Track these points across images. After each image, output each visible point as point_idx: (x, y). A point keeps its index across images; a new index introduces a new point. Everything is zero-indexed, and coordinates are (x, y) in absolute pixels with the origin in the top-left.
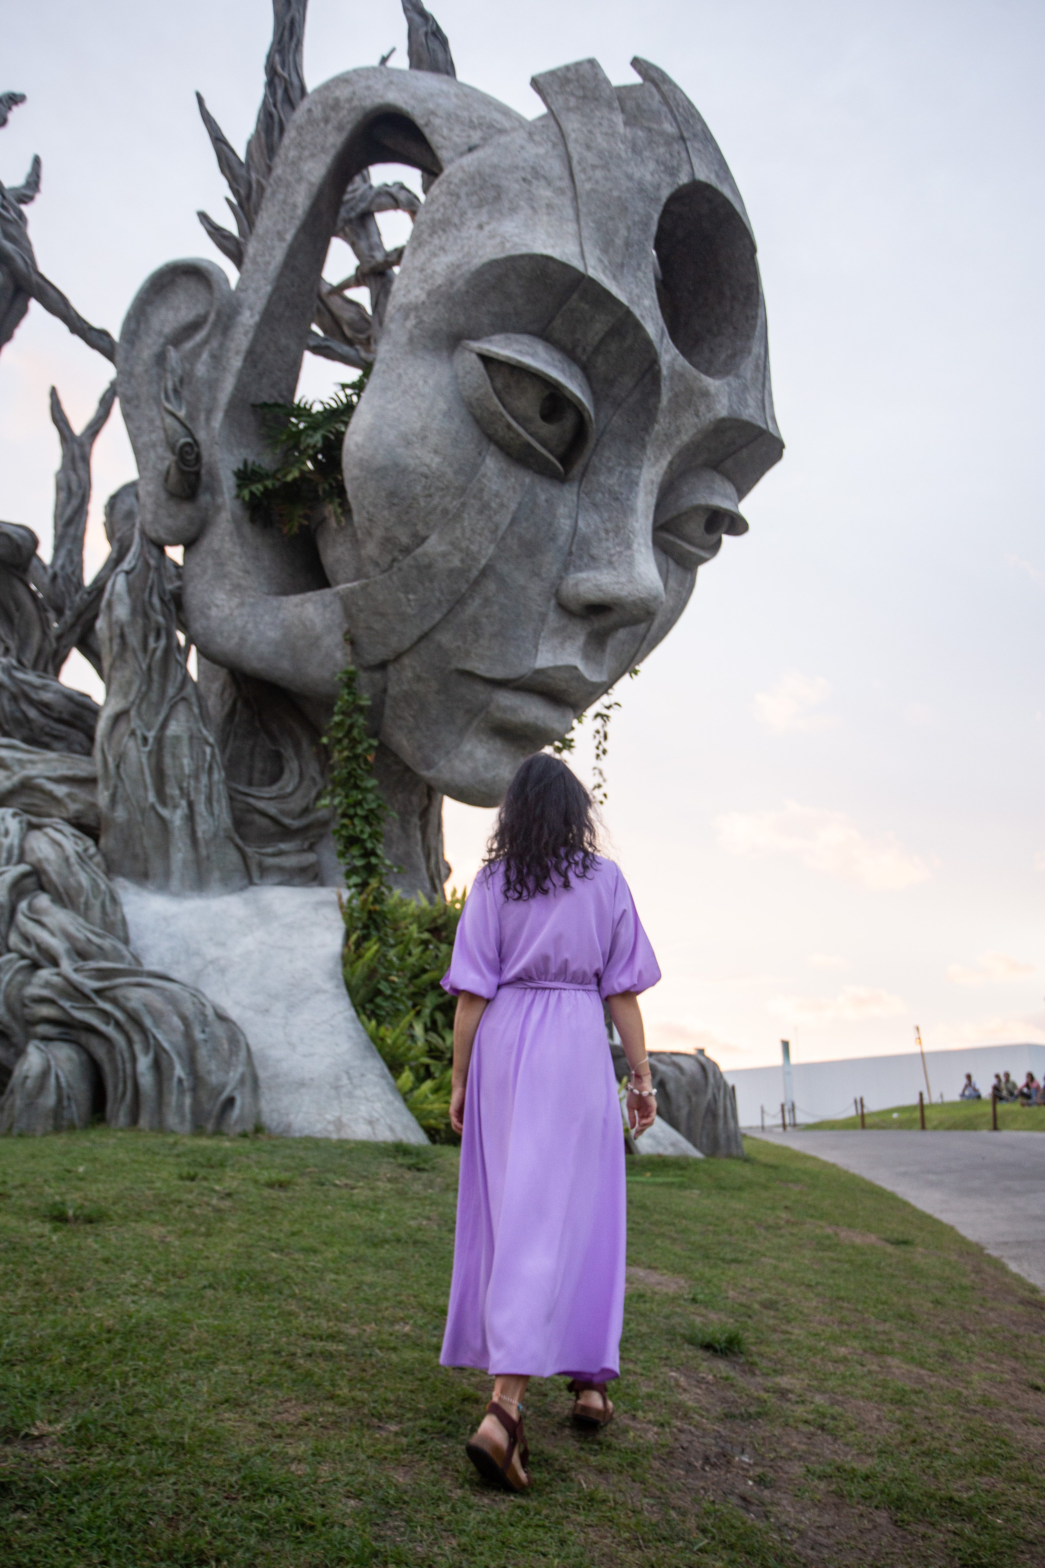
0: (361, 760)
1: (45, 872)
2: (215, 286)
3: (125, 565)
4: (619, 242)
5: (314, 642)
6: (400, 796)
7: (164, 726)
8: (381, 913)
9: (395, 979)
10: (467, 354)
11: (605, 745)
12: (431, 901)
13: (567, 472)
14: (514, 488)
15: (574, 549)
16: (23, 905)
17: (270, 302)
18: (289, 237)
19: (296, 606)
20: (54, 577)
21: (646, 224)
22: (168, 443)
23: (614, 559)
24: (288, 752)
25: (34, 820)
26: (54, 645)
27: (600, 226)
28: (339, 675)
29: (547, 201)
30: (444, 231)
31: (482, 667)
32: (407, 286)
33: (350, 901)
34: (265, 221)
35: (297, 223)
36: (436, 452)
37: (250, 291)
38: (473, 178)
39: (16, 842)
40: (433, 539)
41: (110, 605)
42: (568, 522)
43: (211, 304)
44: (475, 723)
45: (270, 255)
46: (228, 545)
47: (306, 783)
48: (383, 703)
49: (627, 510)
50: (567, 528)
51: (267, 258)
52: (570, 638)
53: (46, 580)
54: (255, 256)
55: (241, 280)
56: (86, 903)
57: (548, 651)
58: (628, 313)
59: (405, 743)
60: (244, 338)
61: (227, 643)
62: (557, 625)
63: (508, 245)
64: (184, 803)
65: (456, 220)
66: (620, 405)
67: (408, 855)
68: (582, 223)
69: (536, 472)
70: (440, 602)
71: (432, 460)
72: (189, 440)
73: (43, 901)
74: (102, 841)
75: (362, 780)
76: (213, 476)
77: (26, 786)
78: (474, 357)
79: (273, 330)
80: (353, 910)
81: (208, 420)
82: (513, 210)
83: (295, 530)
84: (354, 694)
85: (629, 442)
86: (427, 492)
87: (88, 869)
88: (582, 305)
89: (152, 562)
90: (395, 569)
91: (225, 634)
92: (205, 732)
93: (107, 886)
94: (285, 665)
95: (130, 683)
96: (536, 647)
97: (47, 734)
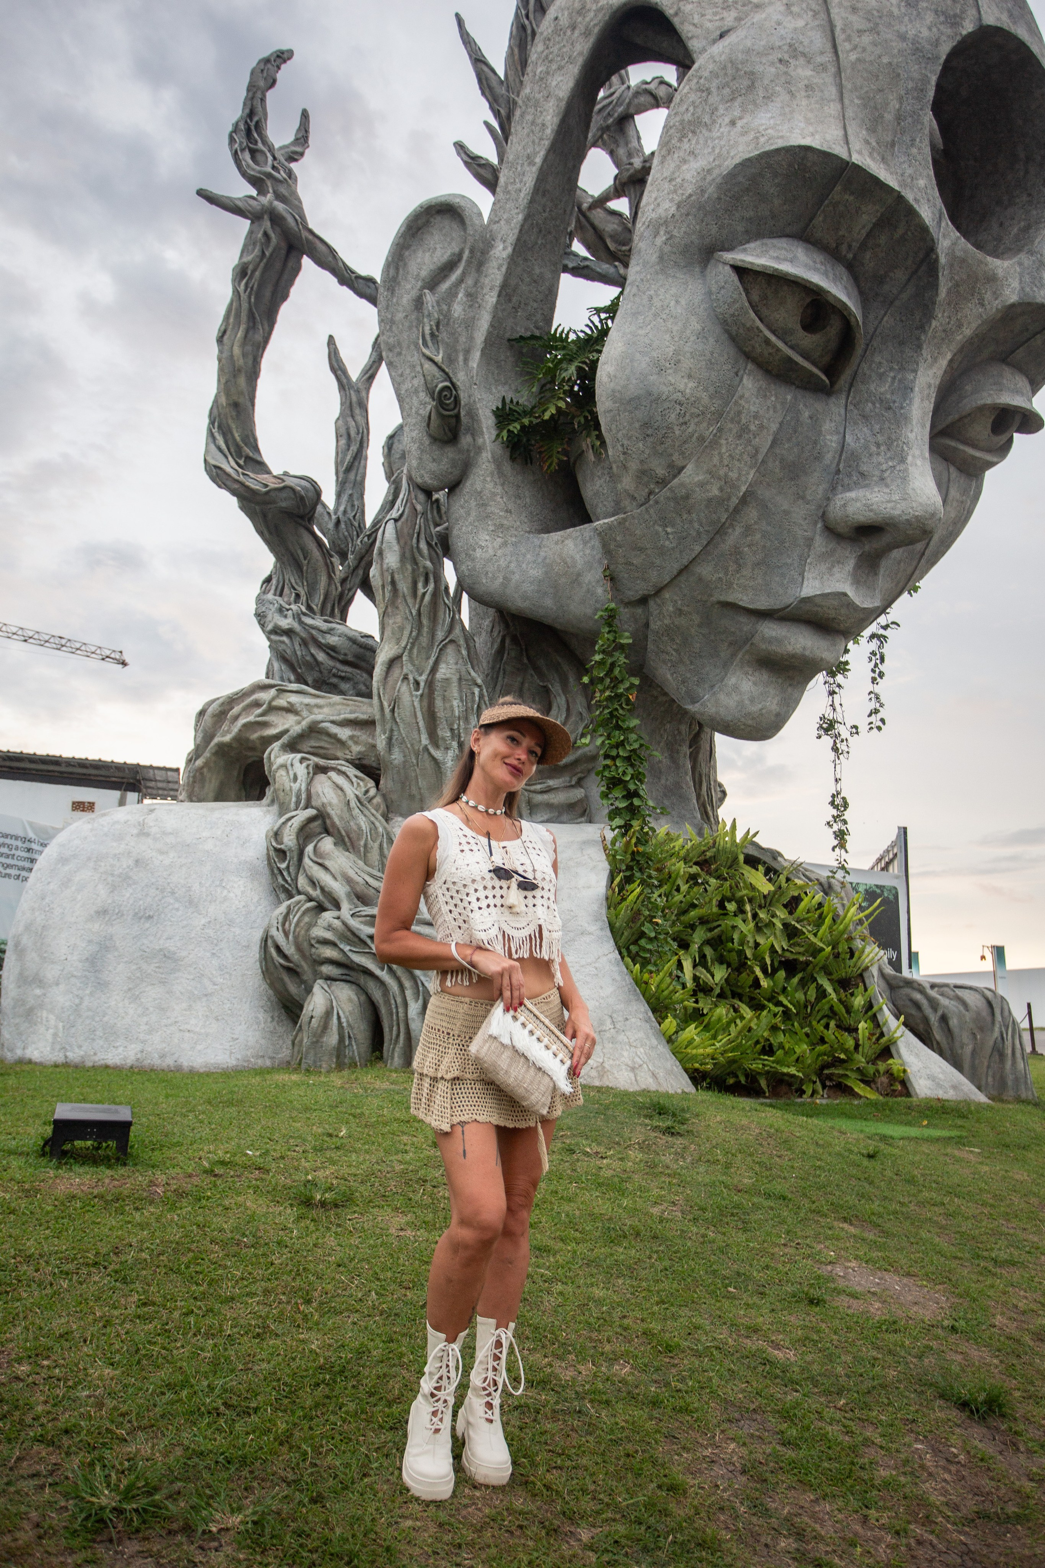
0: (623, 700)
1: (328, 814)
2: (468, 222)
3: (394, 514)
4: (889, 117)
5: (576, 579)
6: (668, 726)
7: (434, 669)
8: (643, 854)
9: (660, 921)
10: (720, 266)
11: (882, 667)
12: (700, 833)
13: (833, 384)
14: (775, 407)
15: (841, 466)
16: (310, 848)
17: (521, 231)
18: (539, 160)
19: (557, 543)
20: (338, 522)
21: (922, 90)
22: (427, 388)
23: (886, 475)
24: (556, 688)
25: (322, 762)
26: (340, 589)
27: (867, 102)
28: (600, 613)
29: (806, 82)
30: (694, 132)
31: (745, 598)
32: (656, 199)
33: (613, 843)
34: (515, 146)
35: (547, 143)
36: (690, 376)
37: (502, 222)
38: (725, 68)
39: (303, 788)
40: (690, 467)
41: (381, 553)
42: (835, 438)
43: (465, 242)
44: (740, 656)
45: (521, 182)
46: (490, 486)
47: (573, 719)
48: (646, 638)
49: (901, 419)
50: (834, 445)
51: (518, 186)
52: (839, 562)
53: (331, 525)
54: (506, 184)
55: (493, 210)
56: (366, 845)
57: (815, 578)
58: (900, 198)
59: (669, 676)
60: (496, 271)
61: (491, 584)
62: (824, 550)
63: (762, 140)
64: (455, 744)
65: (706, 119)
66: (892, 303)
67: (678, 785)
68: (846, 101)
69: (798, 387)
70: (699, 533)
71: (686, 384)
72: (447, 384)
73: (327, 844)
74: (382, 782)
75: (623, 721)
76: (473, 415)
77: (314, 730)
78: (728, 268)
79: (526, 260)
80: (616, 851)
81: (466, 360)
82: (768, 98)
83: (555, 466)
84: (615, 632)
85: (902, 343)
86: (681, 420)
87: (366, 812)
88: (847, 197)
89: (419, 508)
90: (651, 502)
91: (490, 575)
92: (473, 673)
93: (385, 828)
94: (548, 602)
95: (402, 629)
96: (802, 575)
97: (335, 675)
